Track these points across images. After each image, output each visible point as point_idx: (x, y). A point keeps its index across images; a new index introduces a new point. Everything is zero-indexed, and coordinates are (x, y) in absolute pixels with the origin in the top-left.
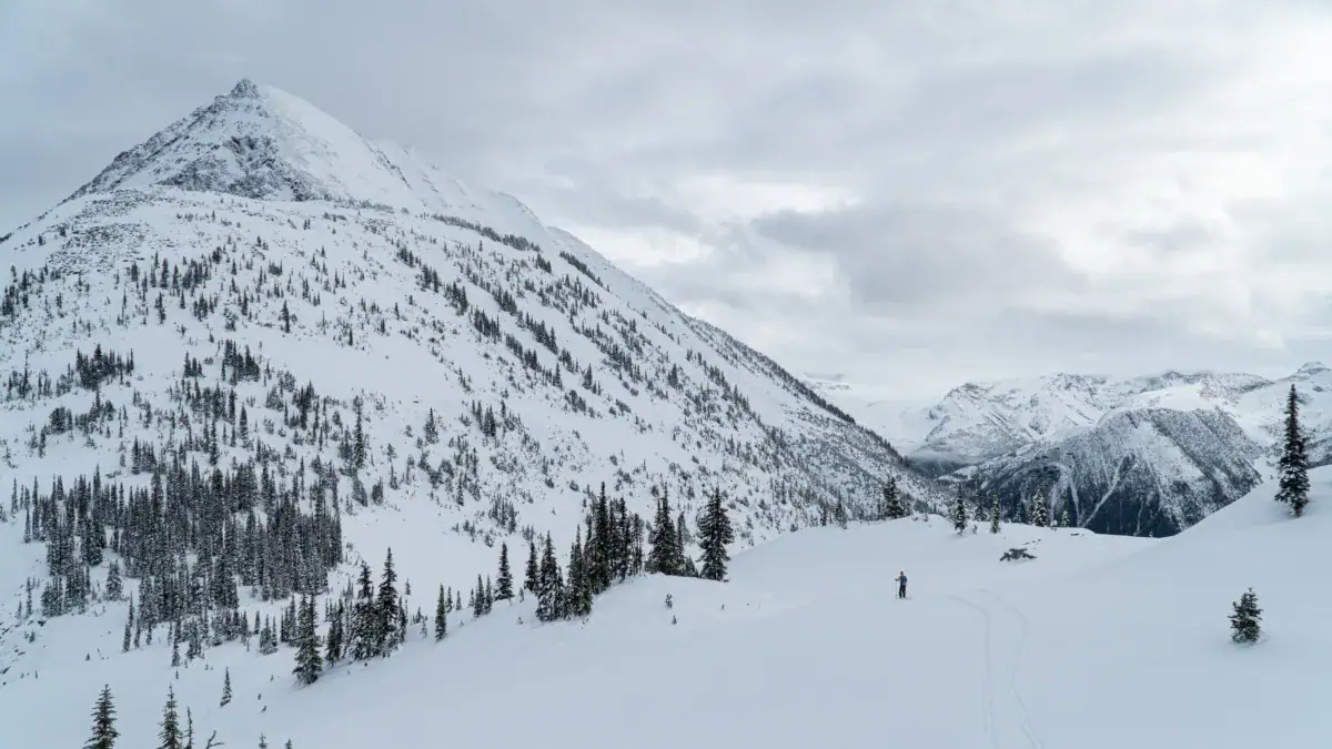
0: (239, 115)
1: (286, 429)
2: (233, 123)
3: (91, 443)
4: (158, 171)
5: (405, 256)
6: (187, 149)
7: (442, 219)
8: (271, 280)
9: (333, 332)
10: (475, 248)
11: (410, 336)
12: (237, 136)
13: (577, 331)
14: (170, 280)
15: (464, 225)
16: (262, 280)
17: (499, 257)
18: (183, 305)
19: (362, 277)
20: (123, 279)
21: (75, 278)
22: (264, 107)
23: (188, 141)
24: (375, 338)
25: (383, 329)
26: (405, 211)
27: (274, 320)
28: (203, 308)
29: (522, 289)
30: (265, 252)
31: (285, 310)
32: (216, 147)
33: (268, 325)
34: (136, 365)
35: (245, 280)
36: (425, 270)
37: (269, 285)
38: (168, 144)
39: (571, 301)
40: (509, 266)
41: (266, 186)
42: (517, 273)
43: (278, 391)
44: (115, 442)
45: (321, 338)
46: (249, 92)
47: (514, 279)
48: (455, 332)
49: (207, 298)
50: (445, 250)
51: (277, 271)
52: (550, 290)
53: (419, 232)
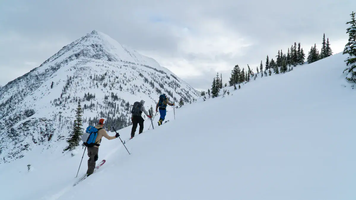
0: (93, 39)
1: (125, 111)
2: (92, 40)
3: (92, 111)
4: (74, 51)
5: (141, 75)
6: (81, 46)
7: (146, 66)
8: (117, 79)
9: (130, 91)
10: (154, 73)
11: (144, 93)
12: (93, 44)
13: (177, 93)
14: (98, 79)
15: (150, 68)
16: (115, 79)
17: (159, 76)
18: (101, 85)
19: (133, 80)
20: (89, 78)
21: (80, 78)
22: (99, 37)
23: (80, 44)
24: (137, 93)
25: (139, 91)
26: (138, 64)
27: (118, 88)
28: (105, 85)
29: (164, 83)
30: (114, 74)
31: (120, 86)
32: (88, 46)
33: (117, 89)
34: (95, 96)
35: (112, 79)
36: (145, 78)
37: (116, 81)
38: (76, 45)
39: (175, 86)
40: (161, 77)
41: (101, 56)
42: (163, 79)
43: (123, 103)
44: (96, 111)
45: (127, 92)
46: (95, 33)
47: (162, 81)
48: (153, 92)
49: (106, 83)
50: (148, 74)
51: (117, 78)
52: (170, 83)
53: (142, 69)
